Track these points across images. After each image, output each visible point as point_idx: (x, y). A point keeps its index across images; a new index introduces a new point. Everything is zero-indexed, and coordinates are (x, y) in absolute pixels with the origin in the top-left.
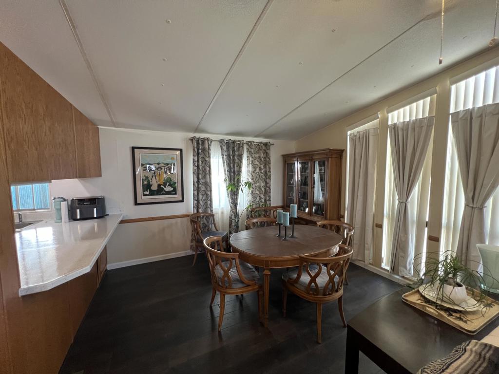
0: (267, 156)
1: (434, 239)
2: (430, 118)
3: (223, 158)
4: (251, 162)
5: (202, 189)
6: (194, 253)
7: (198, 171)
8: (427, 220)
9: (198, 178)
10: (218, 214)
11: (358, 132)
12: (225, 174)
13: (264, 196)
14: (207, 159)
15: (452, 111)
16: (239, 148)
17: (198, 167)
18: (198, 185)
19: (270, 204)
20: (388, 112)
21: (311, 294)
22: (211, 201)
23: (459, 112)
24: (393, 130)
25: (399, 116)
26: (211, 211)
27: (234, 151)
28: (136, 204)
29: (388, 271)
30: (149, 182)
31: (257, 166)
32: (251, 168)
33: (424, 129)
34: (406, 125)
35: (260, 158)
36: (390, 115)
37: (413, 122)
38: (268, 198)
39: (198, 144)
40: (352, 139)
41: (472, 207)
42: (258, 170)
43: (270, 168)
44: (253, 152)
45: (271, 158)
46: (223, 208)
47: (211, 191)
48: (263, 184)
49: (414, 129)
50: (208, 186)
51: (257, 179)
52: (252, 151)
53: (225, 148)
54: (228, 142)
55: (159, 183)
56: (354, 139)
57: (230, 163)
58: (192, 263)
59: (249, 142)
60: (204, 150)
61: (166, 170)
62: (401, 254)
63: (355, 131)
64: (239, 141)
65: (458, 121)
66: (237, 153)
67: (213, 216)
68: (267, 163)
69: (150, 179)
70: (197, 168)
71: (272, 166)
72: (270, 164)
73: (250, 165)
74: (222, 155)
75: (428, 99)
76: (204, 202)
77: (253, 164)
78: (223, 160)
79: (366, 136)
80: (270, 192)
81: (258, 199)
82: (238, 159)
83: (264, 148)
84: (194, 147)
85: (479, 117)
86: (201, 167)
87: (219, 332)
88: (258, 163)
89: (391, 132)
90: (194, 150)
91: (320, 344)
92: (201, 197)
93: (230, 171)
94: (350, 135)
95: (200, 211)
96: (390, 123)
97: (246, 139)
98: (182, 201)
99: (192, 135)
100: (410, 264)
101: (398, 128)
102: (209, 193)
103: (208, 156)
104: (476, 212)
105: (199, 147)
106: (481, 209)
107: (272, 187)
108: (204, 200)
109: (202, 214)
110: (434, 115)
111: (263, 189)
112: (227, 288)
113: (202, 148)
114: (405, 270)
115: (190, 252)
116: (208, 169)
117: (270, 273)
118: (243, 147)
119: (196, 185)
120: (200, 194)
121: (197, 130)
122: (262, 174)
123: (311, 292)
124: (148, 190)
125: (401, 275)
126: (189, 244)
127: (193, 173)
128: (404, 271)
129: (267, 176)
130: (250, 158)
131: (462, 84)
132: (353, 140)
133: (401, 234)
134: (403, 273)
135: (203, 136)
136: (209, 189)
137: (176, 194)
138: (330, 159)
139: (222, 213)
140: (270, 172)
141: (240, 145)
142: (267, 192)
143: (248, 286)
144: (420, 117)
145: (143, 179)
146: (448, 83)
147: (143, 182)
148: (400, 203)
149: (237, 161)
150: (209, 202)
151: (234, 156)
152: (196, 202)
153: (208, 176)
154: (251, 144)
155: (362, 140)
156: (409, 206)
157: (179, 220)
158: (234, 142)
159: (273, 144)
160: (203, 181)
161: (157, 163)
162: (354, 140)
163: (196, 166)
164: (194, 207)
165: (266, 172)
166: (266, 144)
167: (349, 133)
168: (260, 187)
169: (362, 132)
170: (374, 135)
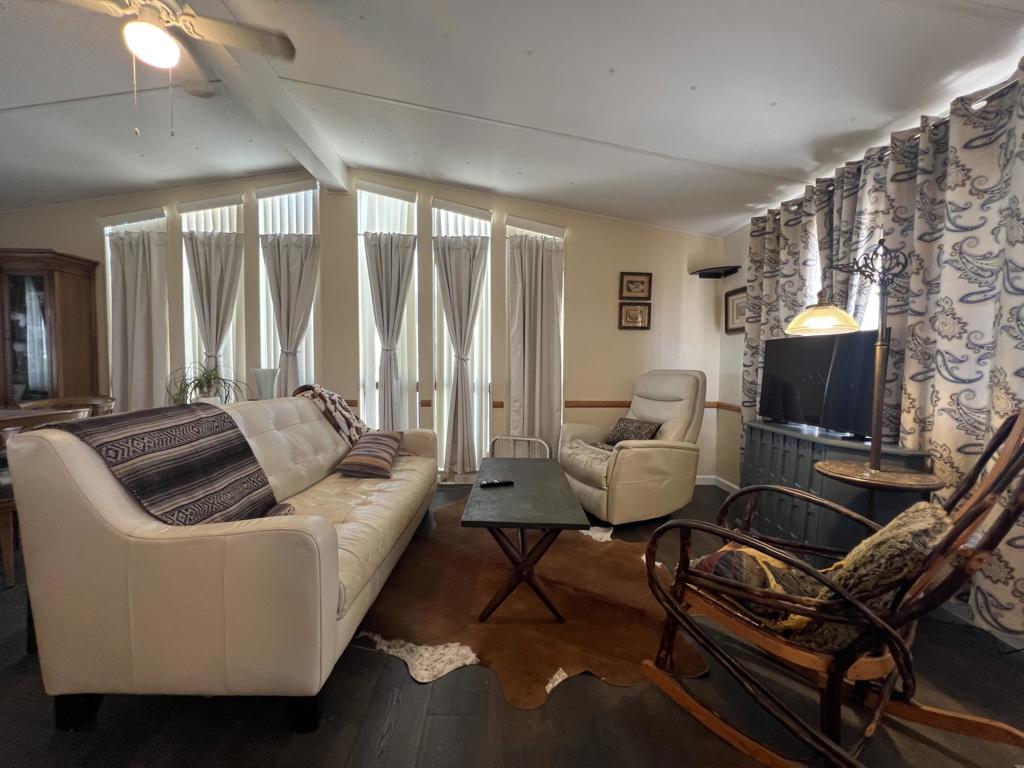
2: (239, 236)
11: (127, 233)
15: (262, 232)
20: (181, 211)
23: (268, 235)
24: (190, 241)
25: (199, 221)
33: (233, 249)
34: (208, 238)
37: (217, 237)
40: (114, 245)
41: (287, 353)
75: (234, 208)
79: (144, 243)
85: (285, 247)
94: (111, 235)
96: (185, 229)
101: (197, 239)
110: (243, 232)
131: (269, 201)
132: (118, 246)
138: (57, 275)
144: (227, 230)
146: (254, 194)
148: (208, 357)
155: (137, 249)
162: (121, 247)
167: (108, 230)
169: (137, 236)
170: (159, 245)
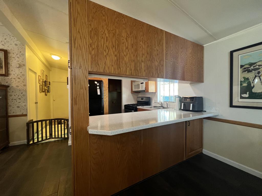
28: (231, 106)
30: (249, 84)
69: (251, 80)
124: (248, 93)
145: (241, 82)
147: (241, 84)
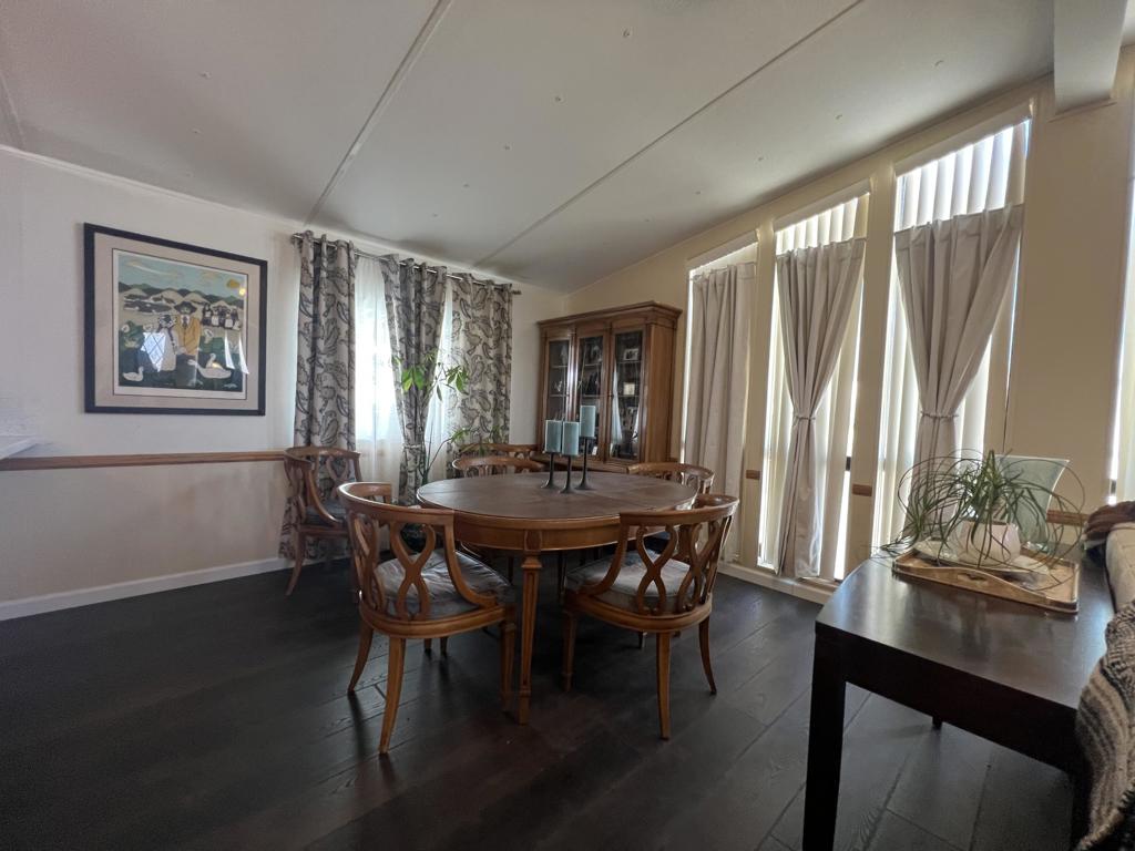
0: (503, 316)
1: (863, 492)
2: (857, 242)
3: (389, 305)
4: (463, 327)
5: (325, 384)
6: (293, 565)
7: (315, 330)
8: (849, 453)
9: (314, 349)
10: (369, 455)
11: (713, 272)
12: (394, 349)
13: (494, 416)
14: (345, 300)
15: (897, 228)
16: (433, 286)
17: (316, 318)
18: (313, 369)
19: (507, 437)
20: (777, 228)
21: (646, 613)
22: (350, 415)
23: (908, 230)
24: (785, 267)
25: (798, 236)
26: (351, 444)
27: (420, 291)
28: (90, 406)
29: (772, 572)
31: (478, 340)
32: (462, 343)
33: (847, 263)
34: (812, 256)
35: (486, 320)
36: (779, 234)
37: (825, 250)
38: (502, 423)
39: (318, 254)
40: (699, 288)
41: (935, 418)
42: (479, 351)
43: (509, 347)
44: (469, 303)
45: (513, 324)
46: (382, 442)
47: (350, 388)
48: (490, 387)
49: (826, 265)
50: (343, 374)
51: (477, 372)
52: (468, 299)
53: (396, 278)
54: (405, 267)
55: (182, 351)
56: (704, 288)
57: (410, 321)
58: (287, 587)
59: (460, 275)
60: (334, 274)
61: (208, 314)
62: (800, 530)
63: (706, 268)
64: (434, 268)
65: (908, 249)
66: (427, 300)
67: (356, 457)
68: (502, 334)
70: (311, 319)
71: (514, 342)
72: (509, 337)
73: (462, 335)
74: (388, 297)
75: (854, 203)
76: (330, 419)
77: (467, 332)
78: (390, 312)
79: (729, 278)
80: (507, 408)
81: (477, 423)
82: (430, 315)
83: (496, 297)
84: (304, 260)
85: (945, 240)
86: (323, 320)
87: (384, 756)
88: (480, 333)
89: (780, 272)
90: (304, 268)
91: (666, 739)
92: (319, 403)
93: (406, 340)
94: (696, 277)
95: (317, 441)
96: (779, 252)
97: (454, 268)
98: (261, 412)
99: (299, 227)
100: (815, 551)
101: (795, 262)
102: (344, 394)
103: (346, 292)
104: (942, 425)
105: (321, 262)
106: (950, 421)
107: (512, 397)
108: (331, 413)
109: (323, 452)
110: (865, 235)
111: (490, 398)
112: (413, 618)
113: (331, 268)
114: (805, 565)
115: (276, 563)
116: (345, 327)
117: (540, 566)
118: (443, 284)
119: (307, 367)
120: (317, 394)
121: (318, 213)
122: (490, 362)
123: (646, 608)
124: (140, 369)
125: (798, 576)
126: (275, 536)
127: (299, 332)
128: (803, 568)
129: (502, 367)
130: (462, 317)
131: (915, 174)
132: (701, 289)
133: (801, 488)
134: (802, 572)
135: (333, 235)
136: (345, 384)
137: (239, 389)
138: (653, 327)
139: (381, 454)
140: (508, 357)
141: (437, 278)
142: (500, 406)
143: (479, 608)
144: (838, 239)
145: (121, 334)
146: (891, 171)
147: (121, 342)
148: (799, 419)
149: (426, 319)
150: (345, 420)
151: (419, 306)
152: (303, 416)
153: (344, 347)
154: (466, 280)
155: (722, 289)
156: (815, 424)
157: (246, 467)
158: (421, 269)
159: (518, 293)
160: (330, 360)
161: (178, 289)
162: (705, 290)
163: (310, 316)
164: (296, 430)
165: (499, 358)
166: (502, 289)
167: (692, 273)
168: (483, 394)
169: (721, 272)
170: (746, 279)
